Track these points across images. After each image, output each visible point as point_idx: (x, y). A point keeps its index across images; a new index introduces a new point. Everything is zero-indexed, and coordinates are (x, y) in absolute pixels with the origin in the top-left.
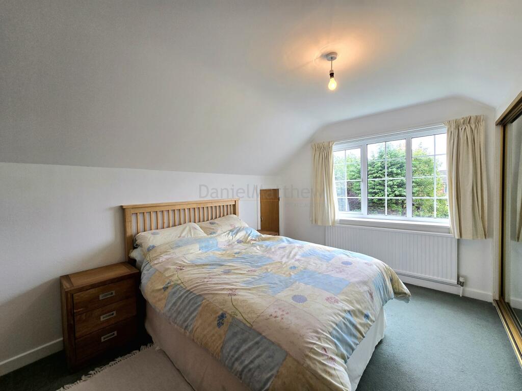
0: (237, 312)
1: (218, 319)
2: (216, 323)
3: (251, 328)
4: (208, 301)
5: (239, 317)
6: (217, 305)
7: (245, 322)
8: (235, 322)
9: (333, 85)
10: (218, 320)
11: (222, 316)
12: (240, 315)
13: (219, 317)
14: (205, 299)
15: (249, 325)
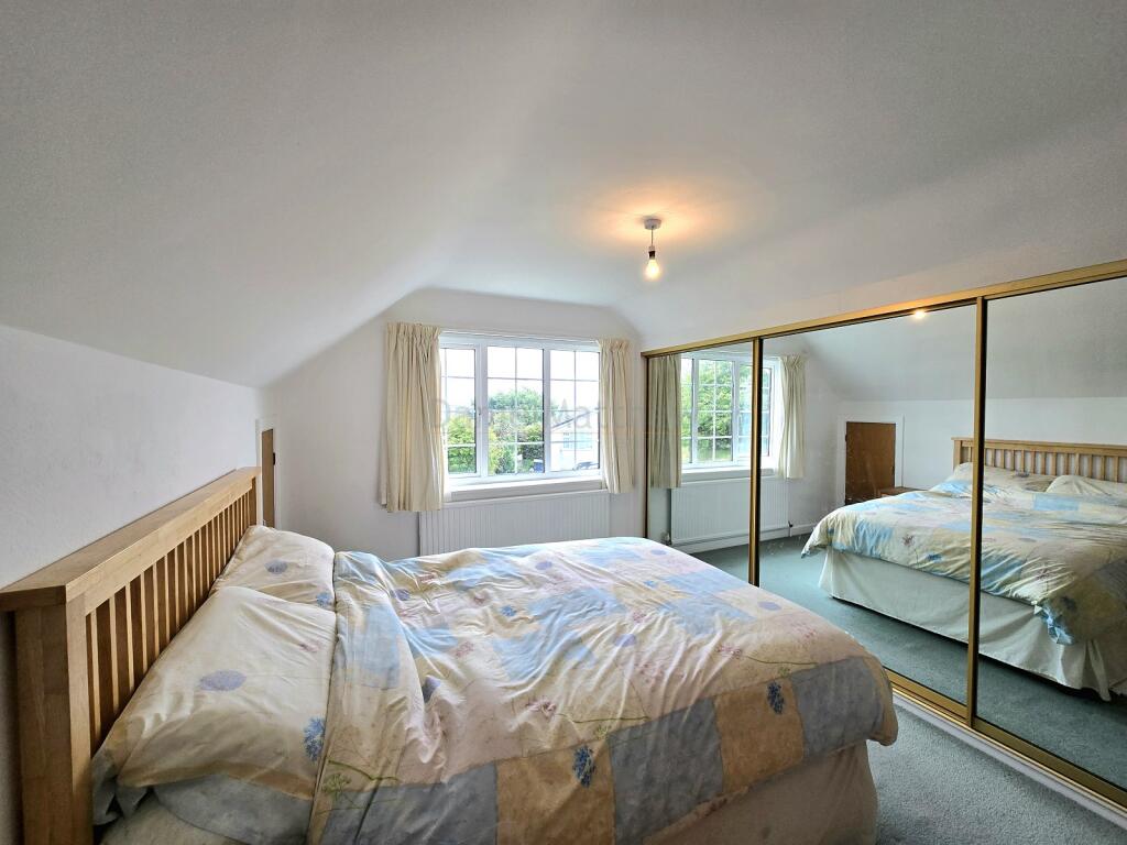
0: (784, 665)
1: (769, 703)
2: (771, 711)
3: (818, 667)
4: (725, 693)
5: (794, 668)
6: (747, 684)
7: (804, 667)
8: (796, 679)
9: (653, 270)
10: (772, 704)
11: (774, 691)
12: (790, 666)
13: (769, 698)
14: (716, 696)
15: (812, 666)
